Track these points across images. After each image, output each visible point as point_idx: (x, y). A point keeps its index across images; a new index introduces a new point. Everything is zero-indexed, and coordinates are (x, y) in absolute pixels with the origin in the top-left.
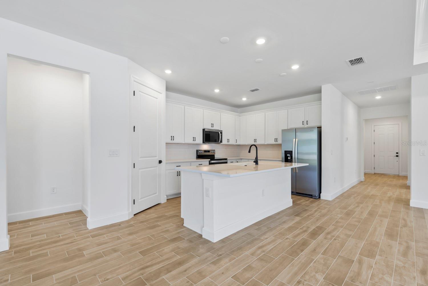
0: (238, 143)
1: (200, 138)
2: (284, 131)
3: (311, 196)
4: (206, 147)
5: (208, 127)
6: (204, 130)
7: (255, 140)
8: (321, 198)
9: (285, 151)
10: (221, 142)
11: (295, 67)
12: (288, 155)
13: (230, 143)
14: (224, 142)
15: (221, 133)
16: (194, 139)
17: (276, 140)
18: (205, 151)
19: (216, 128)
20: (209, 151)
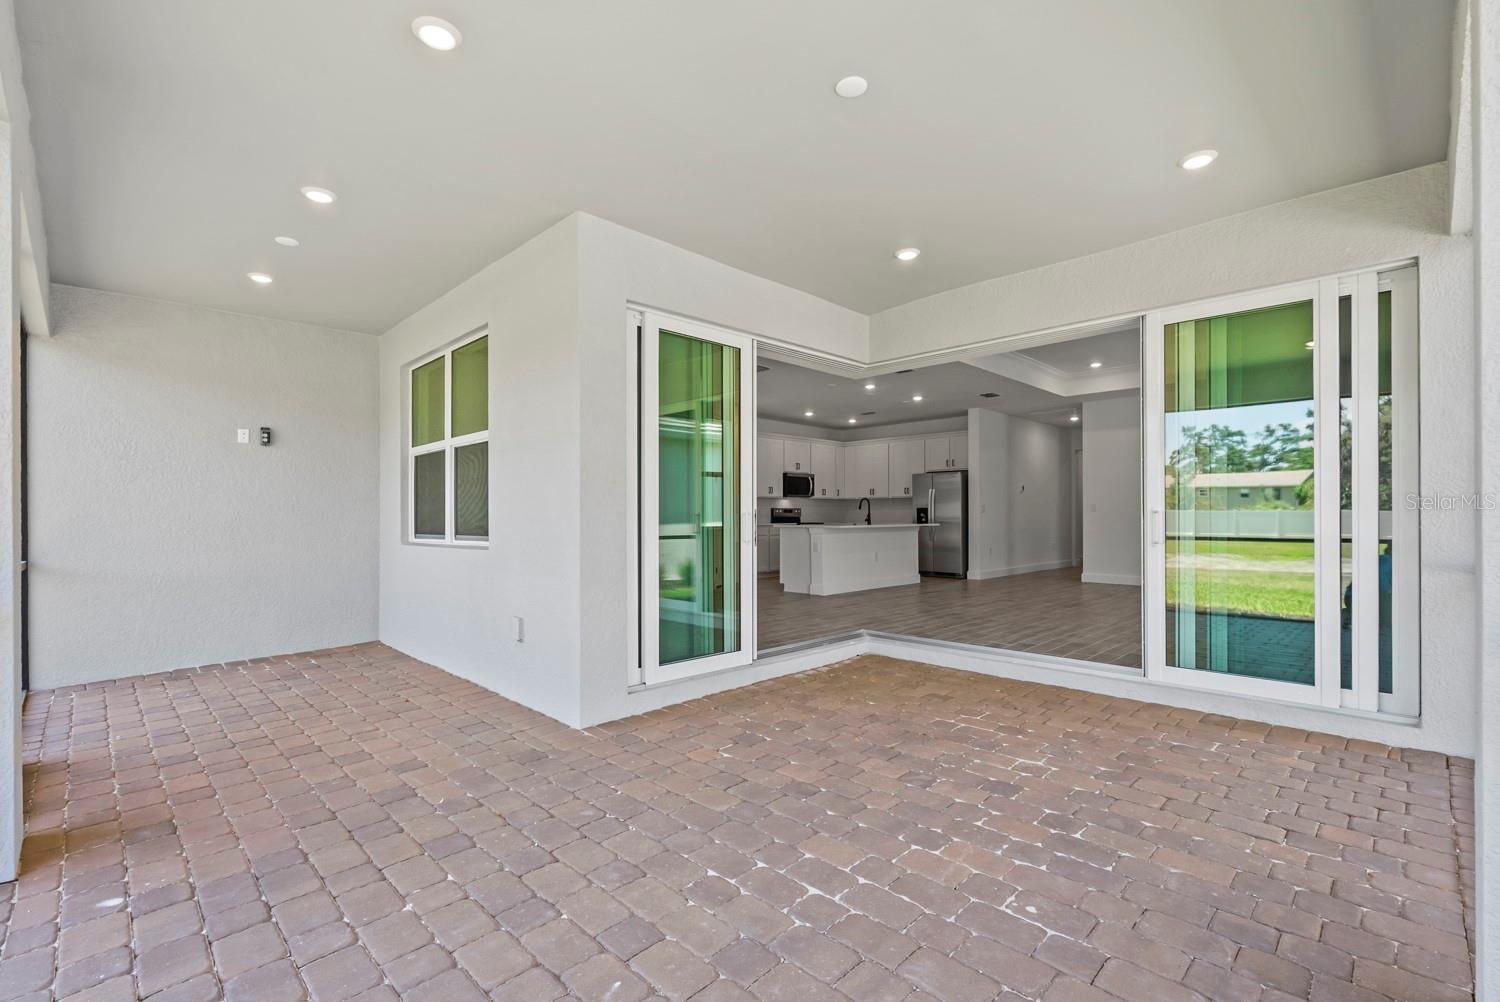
0: (841, 497)
1: (779, 491)
2: (916, 477)
3: (952, 576)
4: (785, 503)
5: (791, 469)
6: (785, 475)
7: (872, 491)
8: (969, 577)
9: (918, 509)
10: (813, 494)
11: (918, 399)
12: (922, 515)
13: (827, 496)
14: (818, 494)
15: (813, 479)
16: (771, 490)
17: (907, 490)
18: (786, 511)
19: (804, 470)
20: (790, 511)
